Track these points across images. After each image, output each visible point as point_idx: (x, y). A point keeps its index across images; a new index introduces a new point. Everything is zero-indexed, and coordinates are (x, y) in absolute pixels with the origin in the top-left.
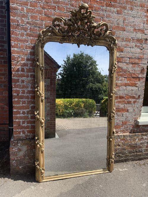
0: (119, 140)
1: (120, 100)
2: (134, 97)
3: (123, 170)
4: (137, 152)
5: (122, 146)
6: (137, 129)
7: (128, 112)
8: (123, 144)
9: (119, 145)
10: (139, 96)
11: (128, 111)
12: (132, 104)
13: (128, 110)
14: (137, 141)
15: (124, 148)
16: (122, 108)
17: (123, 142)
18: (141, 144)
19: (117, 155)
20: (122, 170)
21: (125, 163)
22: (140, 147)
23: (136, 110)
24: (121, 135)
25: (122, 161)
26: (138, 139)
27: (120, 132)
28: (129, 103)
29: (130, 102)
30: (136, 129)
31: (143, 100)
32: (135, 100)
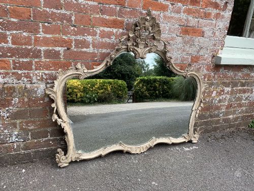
1: (191, 7)
2: (216, 6)
4: (211, 116)
6: (215, 74)
7: (203, 36)
10: (227, 3)
11: (202, 34)
12: (211, 20)
13: (203, 32)
14: (213, 95)
16: (193, 27)
18: (220, 101)
20: (189, 149)
22: (218, 108)
23: (217, 33)
26: (215, 92)
28: (207, 16)
29: (210, 14)
30: (212, 74)
31: (231, 13)
32: (218, 11)
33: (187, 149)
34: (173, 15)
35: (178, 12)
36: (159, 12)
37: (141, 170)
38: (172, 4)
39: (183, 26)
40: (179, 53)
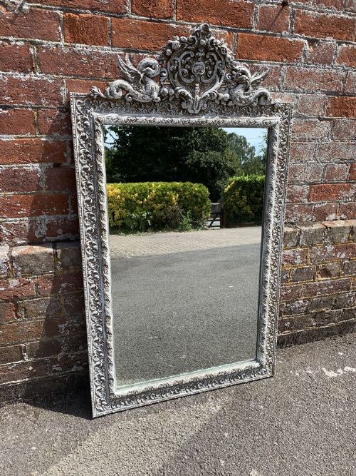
0: (330, 248)
3: (340, 371)
5: (339, 274)
8: (342, 266)
9: (326, 273)
15: (346, 282)
17: (343, 256)
19: (314, 311)
20: (336, 375)
21: (339, 339)
24: (339, 228)
25: (329, 334)
27: (333, 216)
33: (331, 374)
34: (312, 68)
35: (326, 60)
36: (277, 64)
37: (226, 435)
38: (312, 42)
39: (336, 93)
40: (323, 159)
